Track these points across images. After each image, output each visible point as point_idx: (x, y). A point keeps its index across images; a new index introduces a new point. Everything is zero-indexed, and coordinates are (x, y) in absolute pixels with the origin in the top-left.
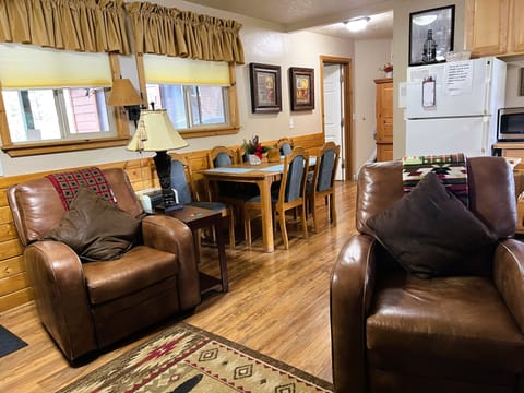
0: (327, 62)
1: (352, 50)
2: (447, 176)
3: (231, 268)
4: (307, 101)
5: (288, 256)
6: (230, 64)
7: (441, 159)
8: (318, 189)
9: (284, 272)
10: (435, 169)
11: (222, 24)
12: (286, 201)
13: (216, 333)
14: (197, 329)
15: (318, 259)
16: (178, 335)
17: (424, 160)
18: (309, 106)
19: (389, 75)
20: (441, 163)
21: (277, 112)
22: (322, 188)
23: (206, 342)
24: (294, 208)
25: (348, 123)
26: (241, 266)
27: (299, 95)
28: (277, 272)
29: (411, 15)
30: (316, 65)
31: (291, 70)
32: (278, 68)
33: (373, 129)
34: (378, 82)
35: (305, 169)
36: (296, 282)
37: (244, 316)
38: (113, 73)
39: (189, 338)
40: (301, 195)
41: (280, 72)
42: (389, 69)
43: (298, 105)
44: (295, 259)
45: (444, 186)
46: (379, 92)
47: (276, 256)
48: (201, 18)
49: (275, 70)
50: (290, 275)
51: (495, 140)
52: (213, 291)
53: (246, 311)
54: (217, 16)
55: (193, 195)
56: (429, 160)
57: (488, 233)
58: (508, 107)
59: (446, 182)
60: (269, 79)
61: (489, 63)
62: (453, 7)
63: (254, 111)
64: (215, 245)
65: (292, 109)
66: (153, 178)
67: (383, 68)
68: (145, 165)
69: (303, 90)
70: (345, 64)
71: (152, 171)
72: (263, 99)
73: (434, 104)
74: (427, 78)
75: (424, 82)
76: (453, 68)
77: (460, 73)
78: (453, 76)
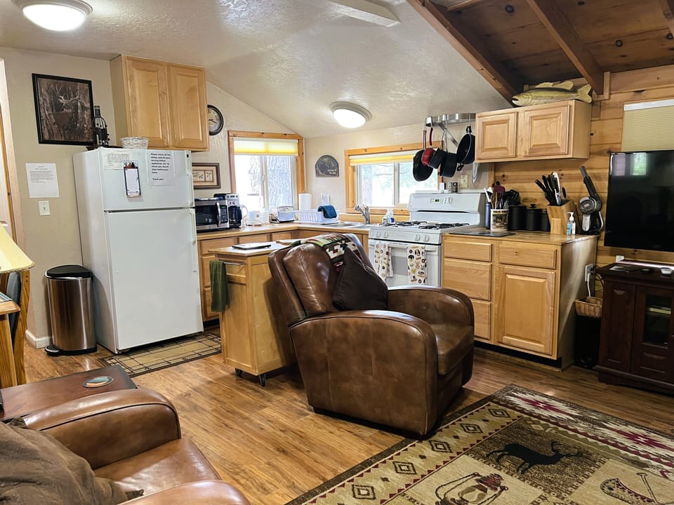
10: (341, 246)
61: (188, 156)
62: (89, 83)
73: (140, 194)
74: (128, 164)
75: (125, 168)
76: (155, 156)
77: (163, 162)
78: (156, 165)
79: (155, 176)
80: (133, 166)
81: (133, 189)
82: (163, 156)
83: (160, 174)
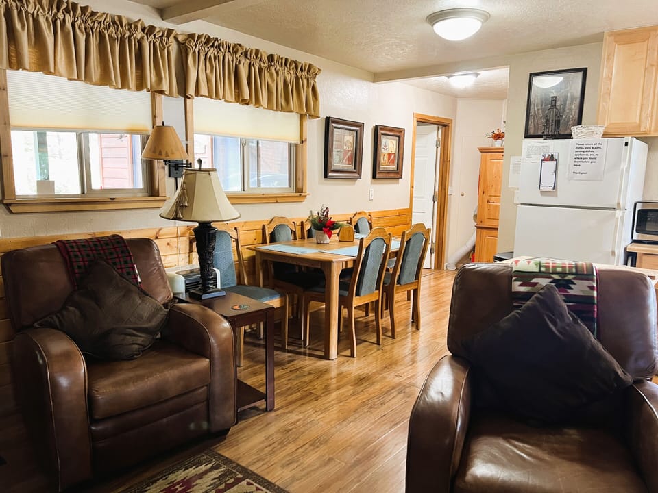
0: (422, 122)
1: (454, 110)
2: (571, 292)
3: (280, 377)
4: (393, 168)
5: (355, 367)
6: (302, 117)
7: (564, 267)
8: (399, 282)
9: (348, 390)
10: (554, 281)
11: (296, 67)
12: (358, 295)
13: (252, 468)
14: (227, 461)
15: (393, 374)
16: (203, 468)
17: (540, 267)
18: (397, 174)
19: (498, 144)
20: (563, 274)
21: (356, 179)
22: (405, 279)
23: (238, 481)
24: (367, 304)
25: (441, 198)
26: (293, 376)
27: (383, 160)
28: (338, 388)
29: (532, 75)
30: (408, 125)
31: (376, 129)
32: (361, 125)
33: (473, 209)
34: (484, 151)
35: (385, 255)
36: (363, 404)
37: (292, 447)
38: (154, 117)
39: (216, 473)
40: (377, 288)
41: (362, 131)
42: (499, 136)
43: (381, 172)
44: (364, 372)
45: (565, 305)
46: (484, 163)
47: (339, 365)
48: (271, 58)
49: (356, 128)
50: (355, 394)
51: (630, 241)
52: (254, 408)
53: (295, 440)
54: (291, 58)
55: (239, 276)
56: (547, 267)
57: (620, 372)
58: (647, 199)
59: (569, 298)
60: (349, 138)
61: (626, 144)
62: (585, 71)
63: (326, 176)
64: (262, 342)
65: (374, 177)
66: (191, 251)
67: (491, 134)
68: (183, 235)
69: (389, 155)
70: (444, 125)
71: (191, 242)
72: (338, 161)
73: (554, 188)
74: (547, 156)
75: (542, 160)
76: (581, 146)
77: (589, 153)
78: (579, 157)
79: (577, 169)
80: (551, 158)
81: (548, 183)
82: (591, 146)
83: (584, 167)
